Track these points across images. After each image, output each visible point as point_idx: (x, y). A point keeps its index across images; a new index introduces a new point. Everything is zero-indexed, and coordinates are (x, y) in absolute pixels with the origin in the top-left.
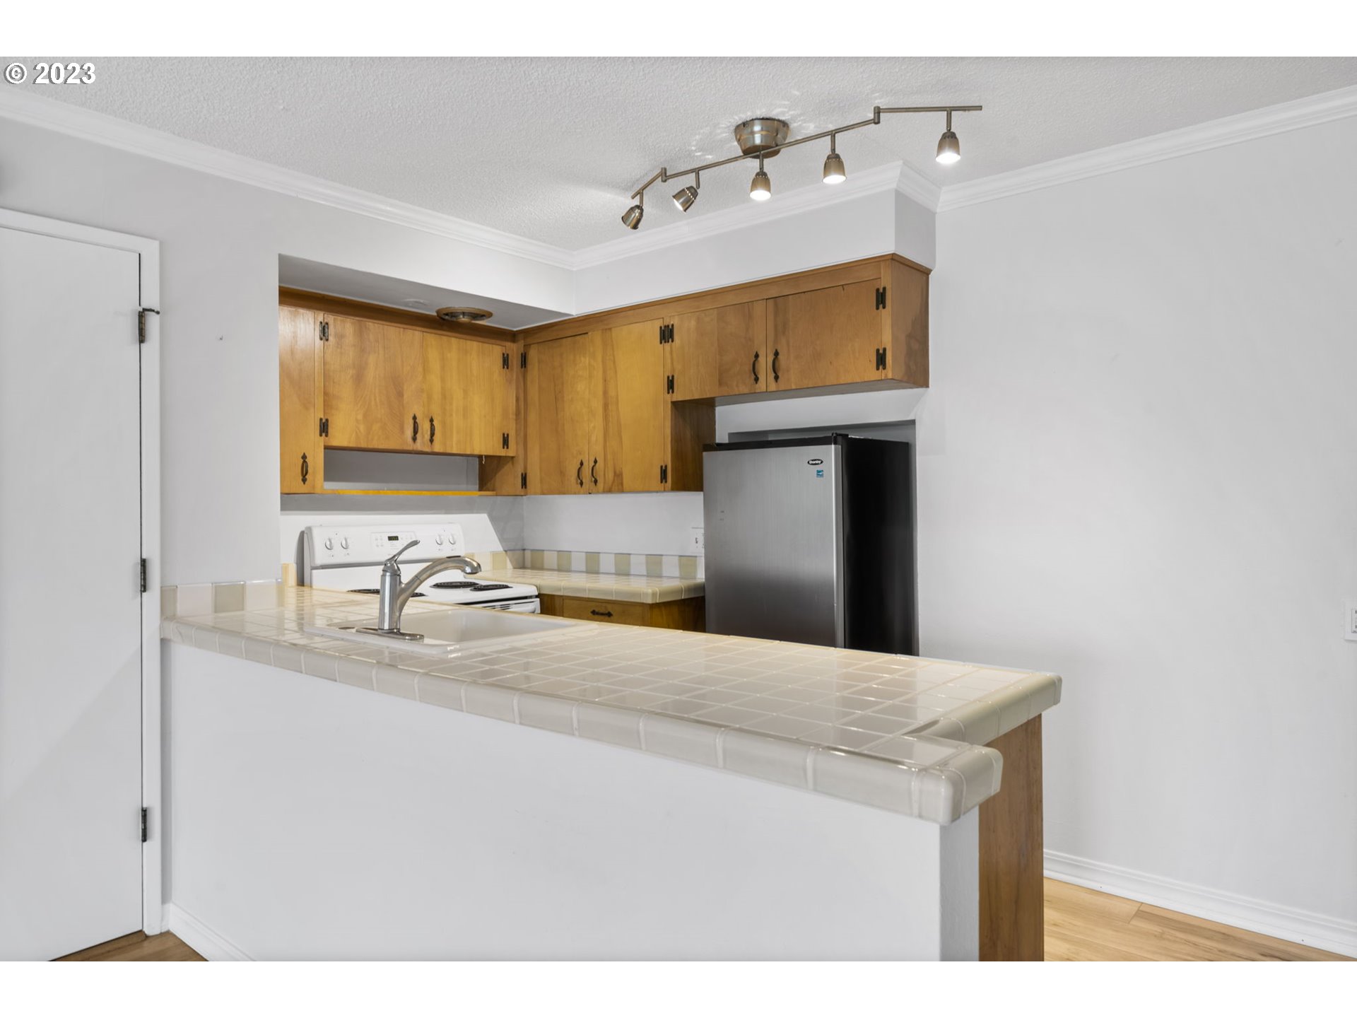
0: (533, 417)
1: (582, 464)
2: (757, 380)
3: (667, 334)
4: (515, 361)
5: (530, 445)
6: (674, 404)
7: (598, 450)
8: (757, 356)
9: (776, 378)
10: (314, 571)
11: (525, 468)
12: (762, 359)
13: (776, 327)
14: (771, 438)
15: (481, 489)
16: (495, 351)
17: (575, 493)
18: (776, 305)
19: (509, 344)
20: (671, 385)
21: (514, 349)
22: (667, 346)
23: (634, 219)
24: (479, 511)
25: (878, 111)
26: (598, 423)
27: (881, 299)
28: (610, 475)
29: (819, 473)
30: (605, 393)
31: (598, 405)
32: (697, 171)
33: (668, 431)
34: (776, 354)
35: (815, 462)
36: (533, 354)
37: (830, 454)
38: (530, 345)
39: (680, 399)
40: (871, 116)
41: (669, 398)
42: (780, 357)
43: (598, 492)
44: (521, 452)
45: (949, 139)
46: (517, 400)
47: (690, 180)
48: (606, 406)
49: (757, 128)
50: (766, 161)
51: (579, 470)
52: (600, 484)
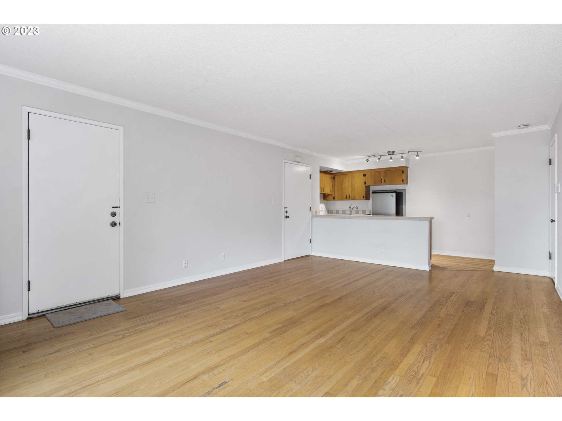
0: (336, 187)
1: (347, 195)
2: (381, 183)
3: (364, 175)
4: (332, 178)
5: (335, 192)
6: (366, 186)
7: (350, 193)
8: (381, 179)
9: (385, 183)
10: (321, 212)
11: (334, 196)
12: (382, 180)
13: (385, 175)
14: (377, 192)
15: (324, 199)
16: (330, 176)
17: (345, 200)
18: (385, 172)
19: (331, 175)
20: (365, 183)
21: (332, 176)
22: (365, 177)
23: (367, 160)
24: (323, 203)
25: (409, 152)
26: (351, 188)
27: (403, 172)
28: (353, 197)
29: (393, 197)
30: (352, 184)
31: (350, 186)
32: (380, 156)
33: (365, 190)
34: (385, 179)
35: (392, 195)
36: (336, 177)
37: (394, 194)
38: (335, 176)
39: (367, 185)
40: (408, 152)
41: (365, 185)
42: (386, 180)
43: (350, 200)
44: (333, 193)
45: (418, 155)
46: (333, 184)
47: (379, 157)
48: (352, 186)
49: (391, 152)
50: (392, 155)
51: (346, 197)
52: (351, 199)
